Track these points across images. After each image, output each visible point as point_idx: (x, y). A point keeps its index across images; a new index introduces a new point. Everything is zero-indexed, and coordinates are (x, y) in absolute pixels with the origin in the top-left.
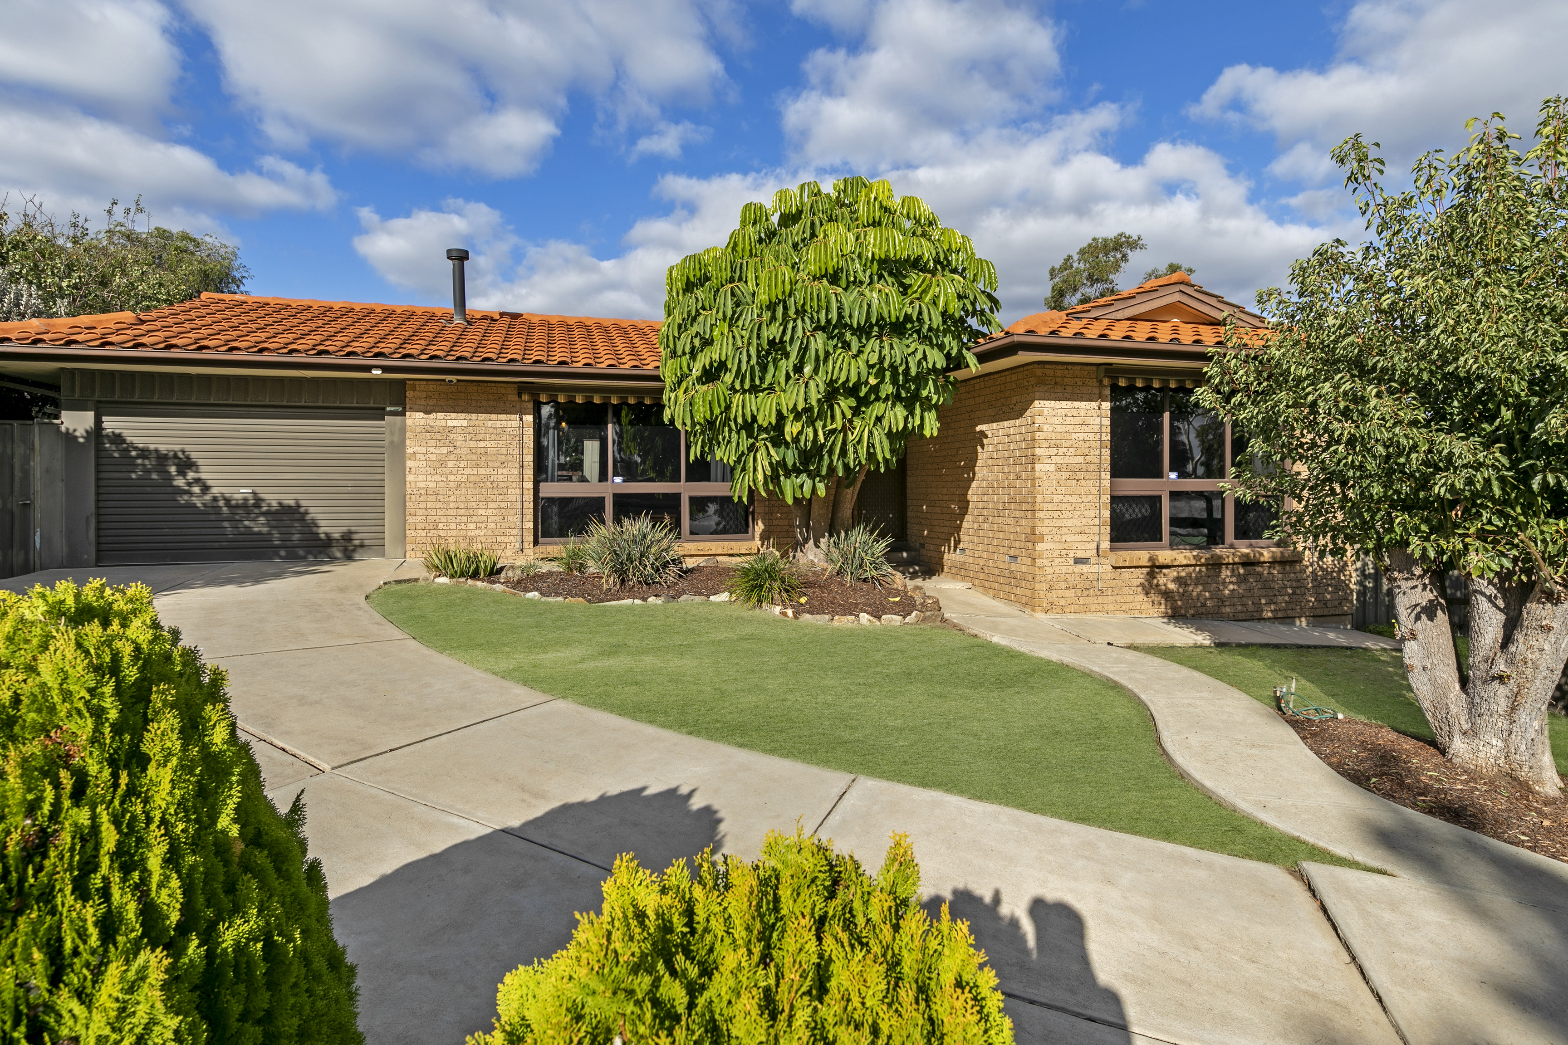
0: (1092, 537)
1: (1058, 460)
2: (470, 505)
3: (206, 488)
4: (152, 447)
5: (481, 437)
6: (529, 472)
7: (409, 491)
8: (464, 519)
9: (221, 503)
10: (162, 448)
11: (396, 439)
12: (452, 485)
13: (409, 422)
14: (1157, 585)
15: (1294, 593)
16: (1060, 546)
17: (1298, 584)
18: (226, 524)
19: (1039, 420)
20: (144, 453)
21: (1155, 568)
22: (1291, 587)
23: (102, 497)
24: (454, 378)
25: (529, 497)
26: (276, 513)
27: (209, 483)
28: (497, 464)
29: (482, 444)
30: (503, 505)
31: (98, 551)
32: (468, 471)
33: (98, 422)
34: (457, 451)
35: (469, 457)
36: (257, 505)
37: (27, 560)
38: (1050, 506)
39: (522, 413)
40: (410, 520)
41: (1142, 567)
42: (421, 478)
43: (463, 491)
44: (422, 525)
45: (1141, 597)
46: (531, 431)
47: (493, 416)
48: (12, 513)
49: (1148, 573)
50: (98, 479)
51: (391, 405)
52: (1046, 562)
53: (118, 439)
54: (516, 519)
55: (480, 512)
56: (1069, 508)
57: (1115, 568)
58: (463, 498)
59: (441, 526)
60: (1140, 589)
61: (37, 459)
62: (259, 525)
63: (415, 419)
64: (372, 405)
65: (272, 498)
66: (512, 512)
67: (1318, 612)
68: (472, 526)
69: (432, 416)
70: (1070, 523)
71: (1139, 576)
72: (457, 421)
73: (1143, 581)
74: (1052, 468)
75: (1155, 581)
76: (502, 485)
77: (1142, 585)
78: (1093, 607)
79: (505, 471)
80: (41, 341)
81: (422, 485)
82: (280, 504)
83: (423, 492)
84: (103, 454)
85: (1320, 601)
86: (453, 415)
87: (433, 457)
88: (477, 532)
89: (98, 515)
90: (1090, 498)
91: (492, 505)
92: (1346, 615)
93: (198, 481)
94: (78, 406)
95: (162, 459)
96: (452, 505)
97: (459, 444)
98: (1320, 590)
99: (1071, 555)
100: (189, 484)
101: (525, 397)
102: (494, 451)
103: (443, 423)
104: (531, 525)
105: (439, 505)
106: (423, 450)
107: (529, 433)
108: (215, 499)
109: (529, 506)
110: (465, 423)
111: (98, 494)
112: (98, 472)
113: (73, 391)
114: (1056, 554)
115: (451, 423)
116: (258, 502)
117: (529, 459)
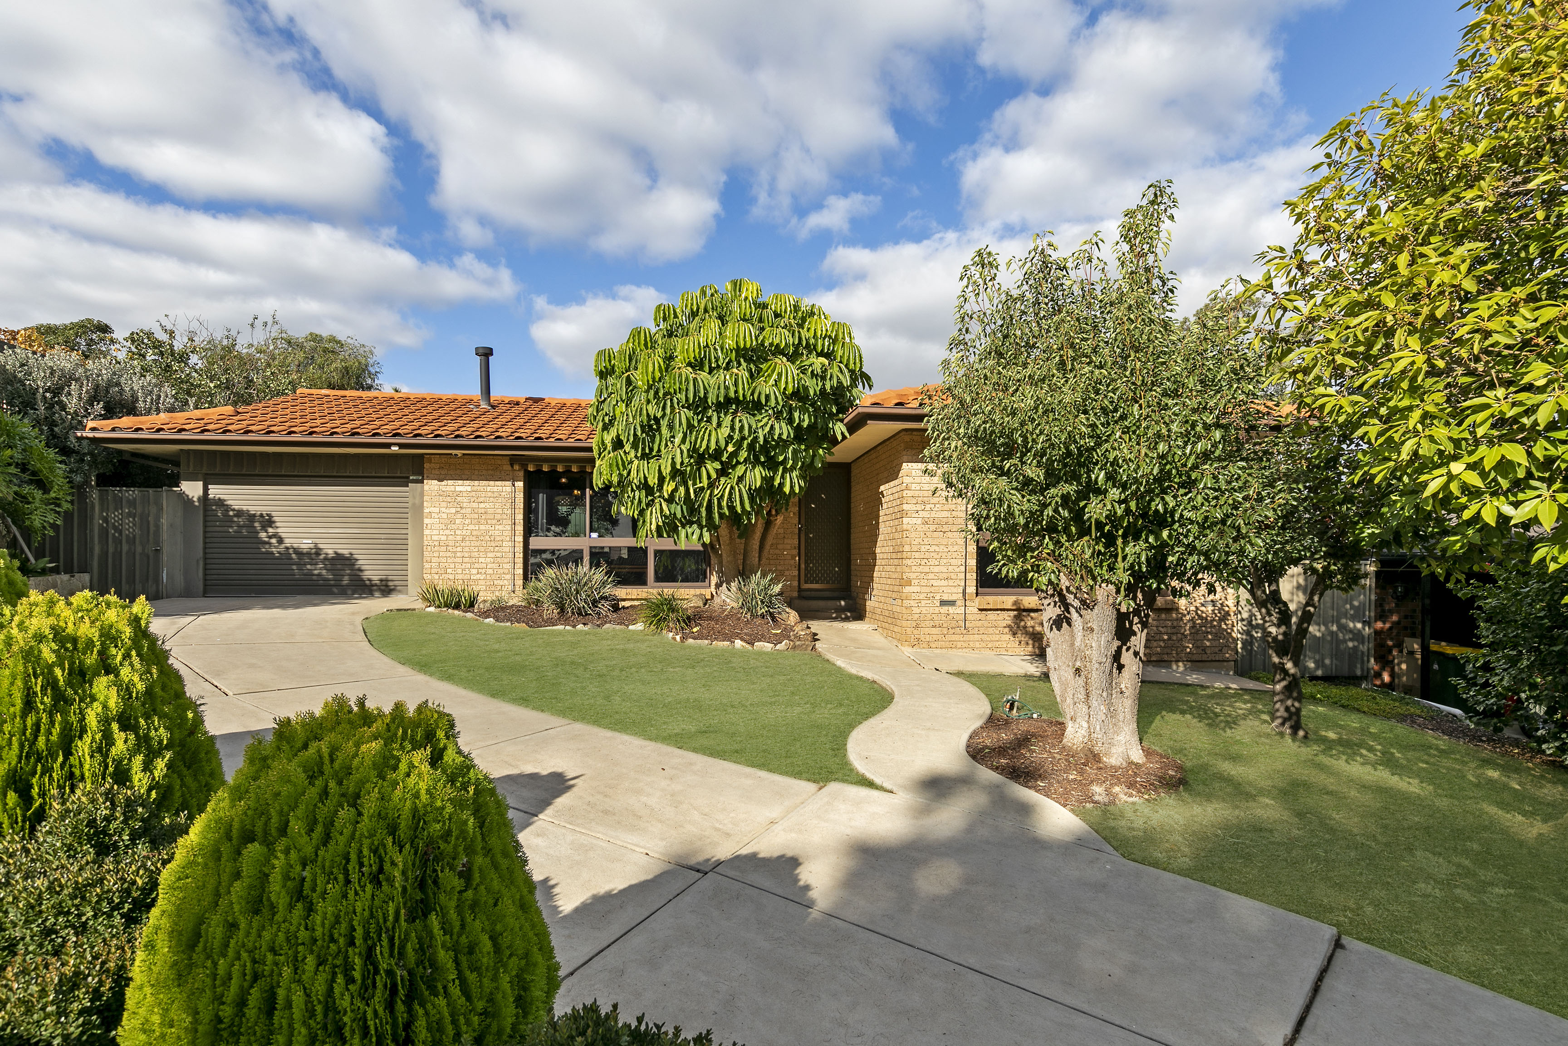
0: (958, 582)
1: (925, 514)
2: (473, 554)
3: (281, 541)
4: (245, 508)
5: (481, 500)
6: (520, 528)
7: (426, 543)
8: (468, 565)
9: (291, 551)
10: (253, 510)
11: (417, 501)
12: (459, 538)
13: (426, 487)
14: (1025, 627)
15: (1169, 639)
16: (928, 590)
17: (1174, 630)
18: (294, 567)
19: (907, 480)
20: (239, 513)
21: (1021, 612)
22: (1167, 634)
23: (208, 545)
24: (459, 453)
25: (520, 548)
26: (333, 558)
27: (283, 535)
28: (494, 522)
29: (482, 505)
30: (499, 555)
31: (205, 585)
32: (471, 527)
33: (206, 490)
34: (463, 511)
35: (473, 516)
36: (318, 554)
37: (157, 591)
38: (917, 555)
39: (514, 480)
40: (427, 565)
41: (1008, 610)
42: (435, 532)
43: (468, 543)
44: (435, 571)
45: (1008, 637)
46: (522, 495)
47: (492, 483)
48: (148, 557)
49: (1015, 616)
50: (205, 532)
51: (414, 474)
52: (913, 603)
53: (220, 503)
54: (509, 566)
55: (481, 560)
56: (936, 556)
57: (981, 610)
58: (467, 549)
59: (449, 571)
60: (1007, 630)
61: (165, 516)
62: (319, 569)
63: (431, 486)
64: (399, 475)
65: (329, 549)
66: (506, 560)
67: (1195, 658)
68: (474, 571)
69: (445, 483)
70: (936, 569)
71: (1007, 618)
72: (462, 487)
73: (1009, 622)
74: (919, 521)
75: (1022, 624)
76: (498, 538)
77: (1009, 626)
78: (959, 645)
79: (500, 527)
80: (162, 429)
81: (435, 538)
82: (336, 553)
83: (437, 543)
84: (210, 513)
85: (1198, 647)
86: (460, 482)
87: (445, 516)
88: (478, 576)
89: (205, 559)
90: (956, 548)
91: (490, 555)
92: (1228, 661)
93: (275, 536)
94: (192, 478)
95: (252, 517)
96: (459, 554)
97: (465, 505)
98: (1198, 637)
99: (938, 597)
100: (270, 537)
101: (516, 467)
102: (491, 511)
103: (452, 488)
104: (521, 571)
105: (449, 554)
106: (437, 510)
107: (520, 497)
108: (287, 548)
109: (520, 556)
110: (469, 489)
111: (205, 543)
112: (205, 526)
113: (188, 466)
114: (922, 596)
115: (458, 489)
116: (318, 552)
117: (520, 517)
